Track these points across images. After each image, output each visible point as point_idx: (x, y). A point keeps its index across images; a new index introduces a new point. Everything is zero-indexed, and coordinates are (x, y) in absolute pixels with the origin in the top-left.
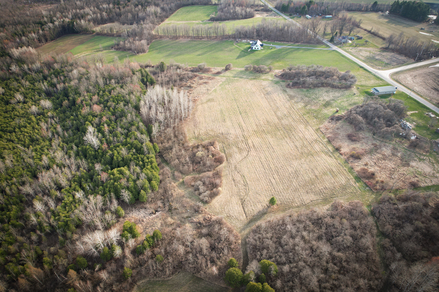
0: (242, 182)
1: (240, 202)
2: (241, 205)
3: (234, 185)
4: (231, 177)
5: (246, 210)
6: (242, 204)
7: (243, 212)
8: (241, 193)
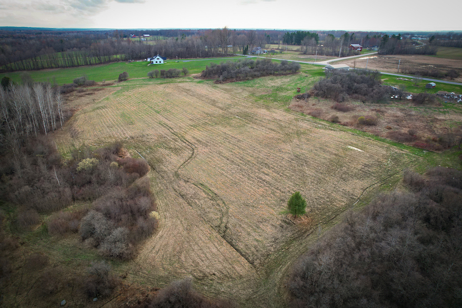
0: (203, 195)
1: (215, 234)
2: (222, 240)
3: (186, 205)
4: (173, 194)
5: (241, 246)
6: (224, 237)
7: (235, 253)
8: (211, 215)
